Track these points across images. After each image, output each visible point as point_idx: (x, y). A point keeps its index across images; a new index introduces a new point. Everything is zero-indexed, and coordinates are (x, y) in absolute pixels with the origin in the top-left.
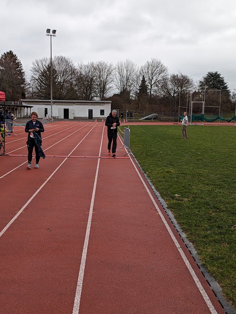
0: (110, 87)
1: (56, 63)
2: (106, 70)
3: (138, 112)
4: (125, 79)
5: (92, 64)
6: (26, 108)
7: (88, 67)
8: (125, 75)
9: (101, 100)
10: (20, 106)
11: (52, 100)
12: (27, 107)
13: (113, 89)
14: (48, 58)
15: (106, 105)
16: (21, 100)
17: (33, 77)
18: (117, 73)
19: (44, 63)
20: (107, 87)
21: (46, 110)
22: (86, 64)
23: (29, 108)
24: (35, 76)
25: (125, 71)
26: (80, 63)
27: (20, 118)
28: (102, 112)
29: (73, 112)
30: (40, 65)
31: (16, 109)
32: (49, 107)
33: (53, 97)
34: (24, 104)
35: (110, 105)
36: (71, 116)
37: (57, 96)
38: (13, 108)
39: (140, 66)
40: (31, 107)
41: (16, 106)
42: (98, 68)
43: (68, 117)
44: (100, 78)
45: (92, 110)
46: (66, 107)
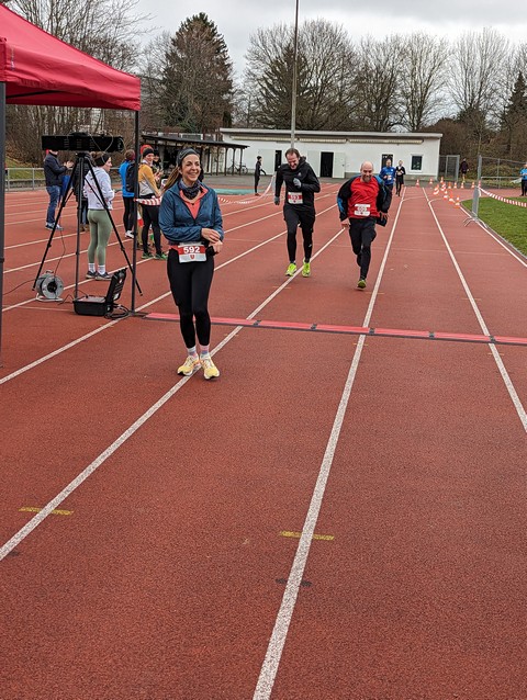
0: (439, 100)
1: (306, 38)
2: (431, 56)
3: (508, 164)
4: (477, 79)
5: (396, 40)
6: (231, 150)
7: (384, 49)
8: (477, 66)
9: (413, 131)
10: (216, 145)
11: (293, 131)
12: (234, 147)
13: (446, 102)
14: (288, 27)
15: (427, 144)
16: (221, 129)
17: (250, 73)
18: (457, 62)
19: (278, 38)
20: (431, 98)
21: (279, 153)
22: (381, 40)
23: (238, 150)
24: (255, 71)
25: (478, 57)
26: (365, 40)
27: (217, 173)
28: (417, 161)
29: (342, 162)
30: (269, 43)
31: (208, 152)
32: (284, 148)
33: (297, 124)
34: (227, 140)
35: (438, 142)
36: (338, 172)
37: (306, 119)
38: (202, 149)
39: (518, 44)
40: (243, 147)
41: (207, 144)
42: (411, 53)
43: (330, 175)
44: (413, 76)
45: (390, 157)
46: (328, 148)
